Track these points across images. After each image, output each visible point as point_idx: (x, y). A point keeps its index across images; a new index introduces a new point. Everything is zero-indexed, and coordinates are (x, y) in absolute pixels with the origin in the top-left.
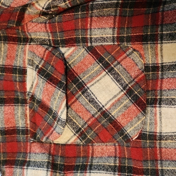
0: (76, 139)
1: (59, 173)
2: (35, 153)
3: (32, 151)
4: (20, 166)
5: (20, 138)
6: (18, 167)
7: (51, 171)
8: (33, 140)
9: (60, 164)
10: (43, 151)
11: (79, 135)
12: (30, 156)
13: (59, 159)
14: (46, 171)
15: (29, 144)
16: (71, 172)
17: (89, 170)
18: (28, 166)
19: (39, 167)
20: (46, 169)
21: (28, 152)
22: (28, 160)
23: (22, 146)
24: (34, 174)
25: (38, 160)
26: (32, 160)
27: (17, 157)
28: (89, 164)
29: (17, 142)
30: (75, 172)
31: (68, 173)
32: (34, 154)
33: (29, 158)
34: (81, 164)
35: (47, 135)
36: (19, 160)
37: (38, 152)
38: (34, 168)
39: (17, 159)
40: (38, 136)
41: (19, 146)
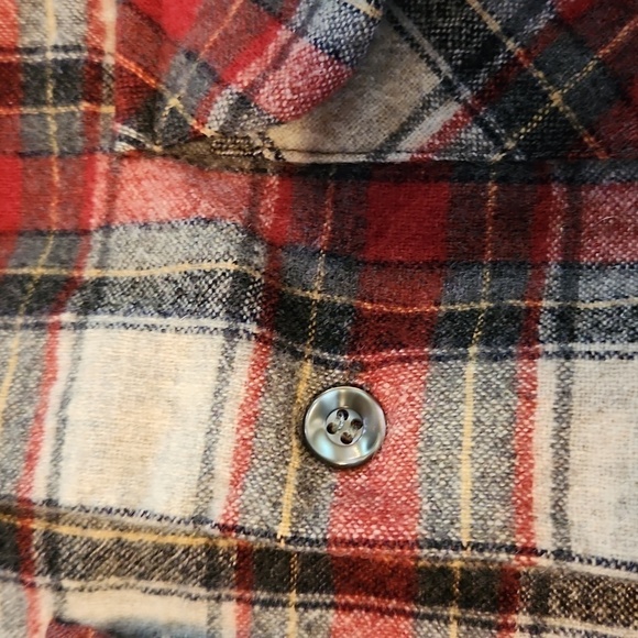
0: (454, 124)
1: (318, 361)
2: (146, 225)
3: (121, 217)
4: (29, 312)
5: (46, 125)
6: (19, 320)
7: (259, 338)
8: (133, 134)
9: (320, 305)
10: (205, 208)
11: (481, 96)
12: (105, 251)
13: (320, 268)
14: (220, 339)
15: (102, 165)
16: (413, 352)
17: (559, 339)
18: (87, 308)
19: (165, 315)
20: (221, 324)
21: (94, 222)
22: (90, 273)
23: (51, 184)
24: (131, 359)
25: (165, 271)
26: (121, 271)
27: (13, 262)
28: (547, 303)
29: (22, 155)
30: (438, 352)
31: (386, 362)
32: (136, 232)
33: (101, 266)
34: (484, 305)
35: (245, 78)
36: (29, 278)
37: (164, 215)
38: (129, 320)
39: (13, 271)
40: (173, 102)
41: (33, 186)
